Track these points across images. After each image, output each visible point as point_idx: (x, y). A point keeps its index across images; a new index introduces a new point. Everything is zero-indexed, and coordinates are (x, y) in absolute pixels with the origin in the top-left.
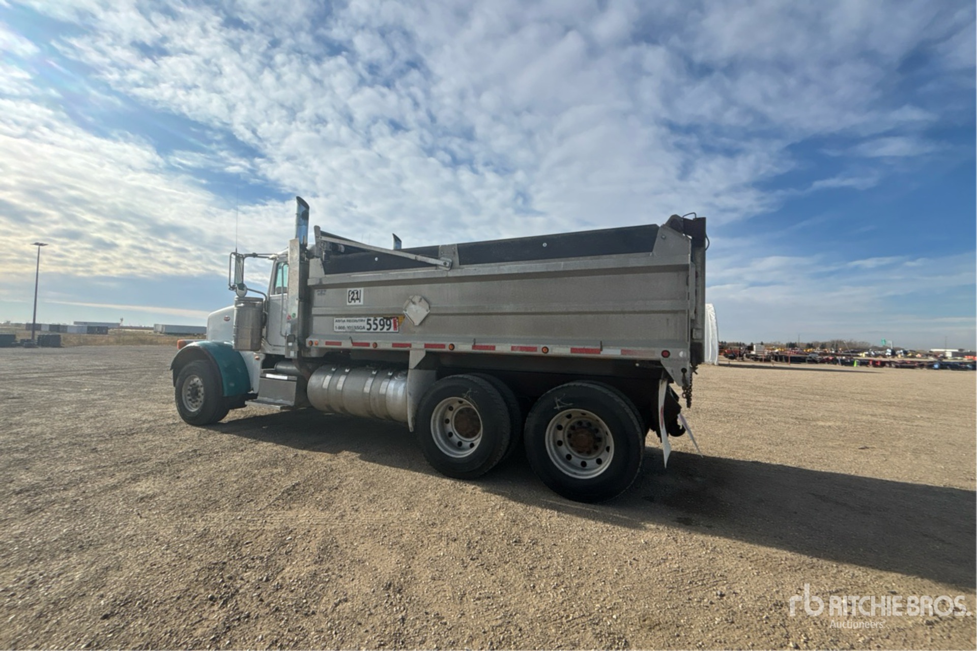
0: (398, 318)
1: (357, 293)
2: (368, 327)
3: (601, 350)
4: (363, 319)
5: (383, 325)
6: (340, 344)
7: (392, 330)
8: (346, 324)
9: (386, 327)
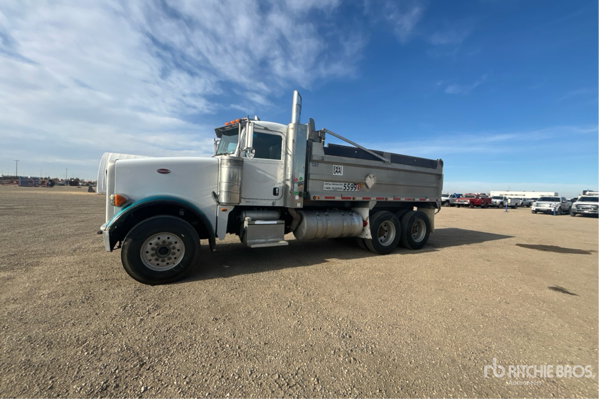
0: (360, 184)
1: (339, 168)
2: (344, 188)
3: (426, 199)
4: (342, 184)
5: (352, 188)
6: (334, 198)
7: (356, 190)
8: (331, 186)
9: (354, 189)
